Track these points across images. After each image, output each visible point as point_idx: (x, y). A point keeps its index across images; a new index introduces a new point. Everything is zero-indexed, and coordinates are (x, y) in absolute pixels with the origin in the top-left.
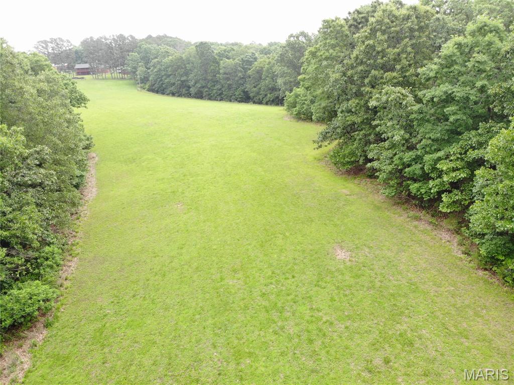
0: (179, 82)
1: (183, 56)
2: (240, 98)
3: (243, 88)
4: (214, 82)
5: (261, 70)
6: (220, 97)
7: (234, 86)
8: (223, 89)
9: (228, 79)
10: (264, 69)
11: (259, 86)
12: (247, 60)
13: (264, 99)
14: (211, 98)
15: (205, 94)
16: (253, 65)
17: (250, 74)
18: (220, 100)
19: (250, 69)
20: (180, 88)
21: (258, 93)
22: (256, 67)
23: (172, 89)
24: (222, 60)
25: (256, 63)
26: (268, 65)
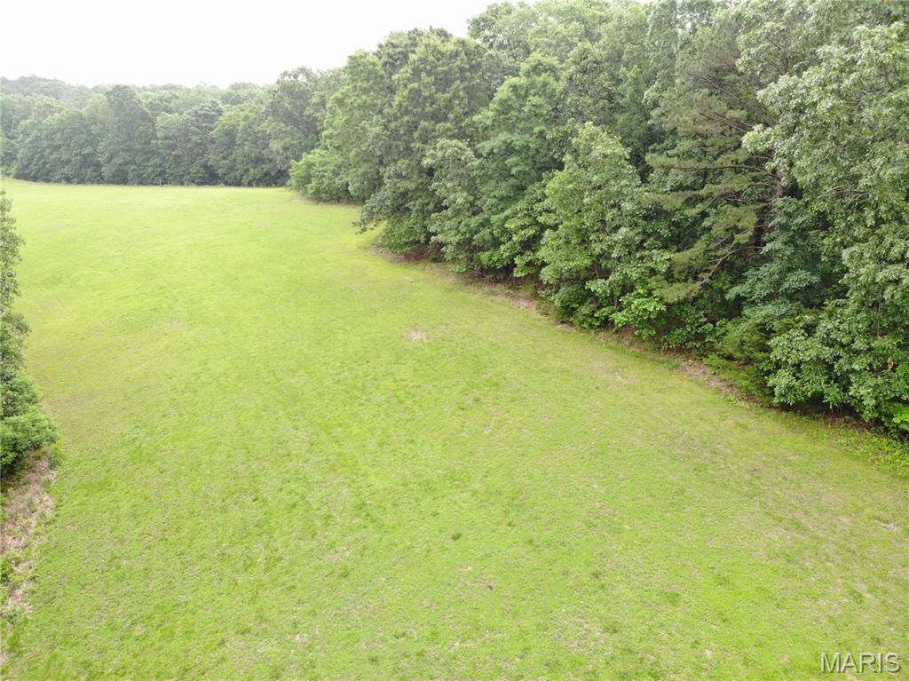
0: (79, 158)
1: (83, 111)
2: (200, 178)
3: (202, 161)
4: (146, 153)
5: (233, 130)
6: (161, 177)
7: (186, 159)
8: (167, 165)
9: (173, 147)
10: (239, 128)
11: (233, 156)
12: (204, 114)
13: (244, 177)
14: (143, 181)
15: (131, 176)
16: (217, 122)
17: (215, 137)
18: (163, 184)
19: (211, 129)
20: (81, 168)
21: (232, 168)
22: (224, 125)
23: (66, 170)
24: (157, 115)
25: (221, 118)
26: (244, 120)
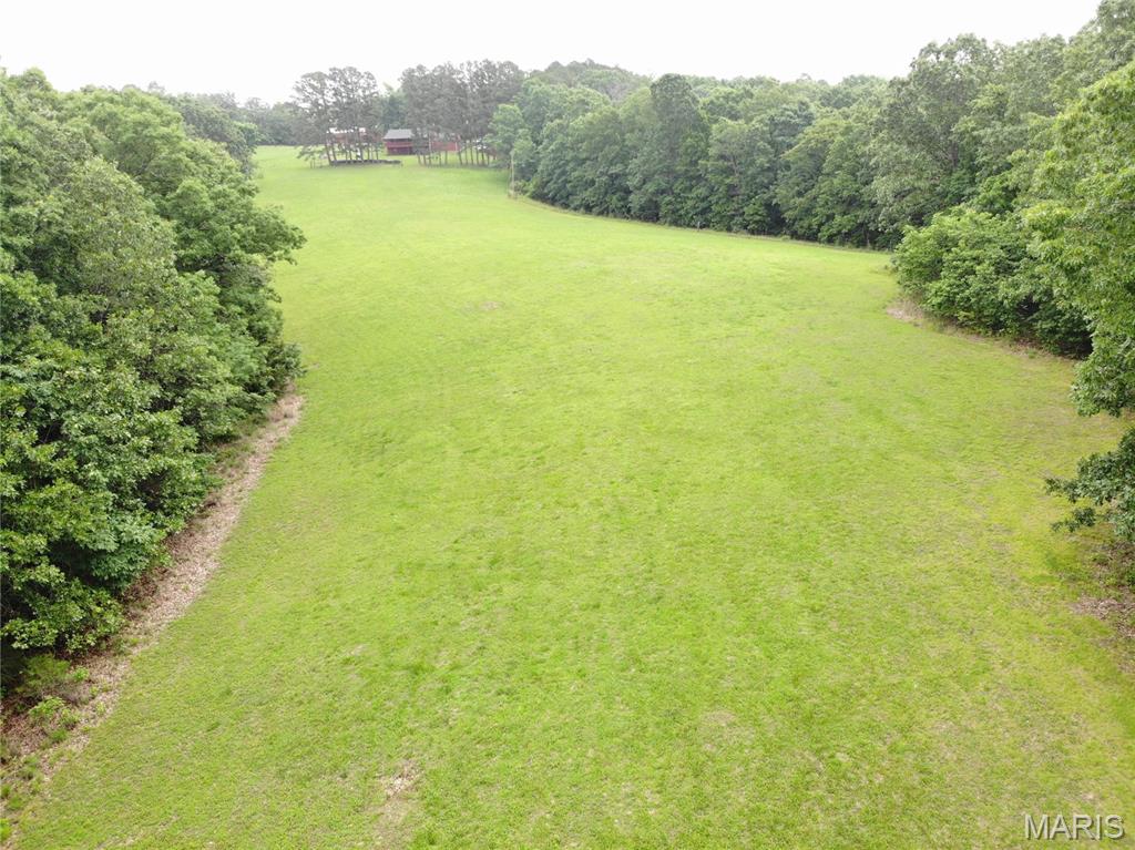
0: (604, 178)
1: (620, 112)
2: (756, 222)
3: (766, 196)
4: (692, 178)
5: (822, 150)
6: (704, 218)
7: (742, 191)
8: (713, 199)
9: (729, 172)
10: (831, 147)
11: (813, 192)
12: (783, 122)
13: (824, 228)
14: (678, 221)
15: (663, 210)
16: (801, 135)
17: (791, 159)
18: (701, 227)
19: (790, 146)
20: (606, 193)
21: (808, 211)
22: (809, 141)
23: (588, 195)
24: (716, 121)
25: (808, 130)
26: (842, 134)
